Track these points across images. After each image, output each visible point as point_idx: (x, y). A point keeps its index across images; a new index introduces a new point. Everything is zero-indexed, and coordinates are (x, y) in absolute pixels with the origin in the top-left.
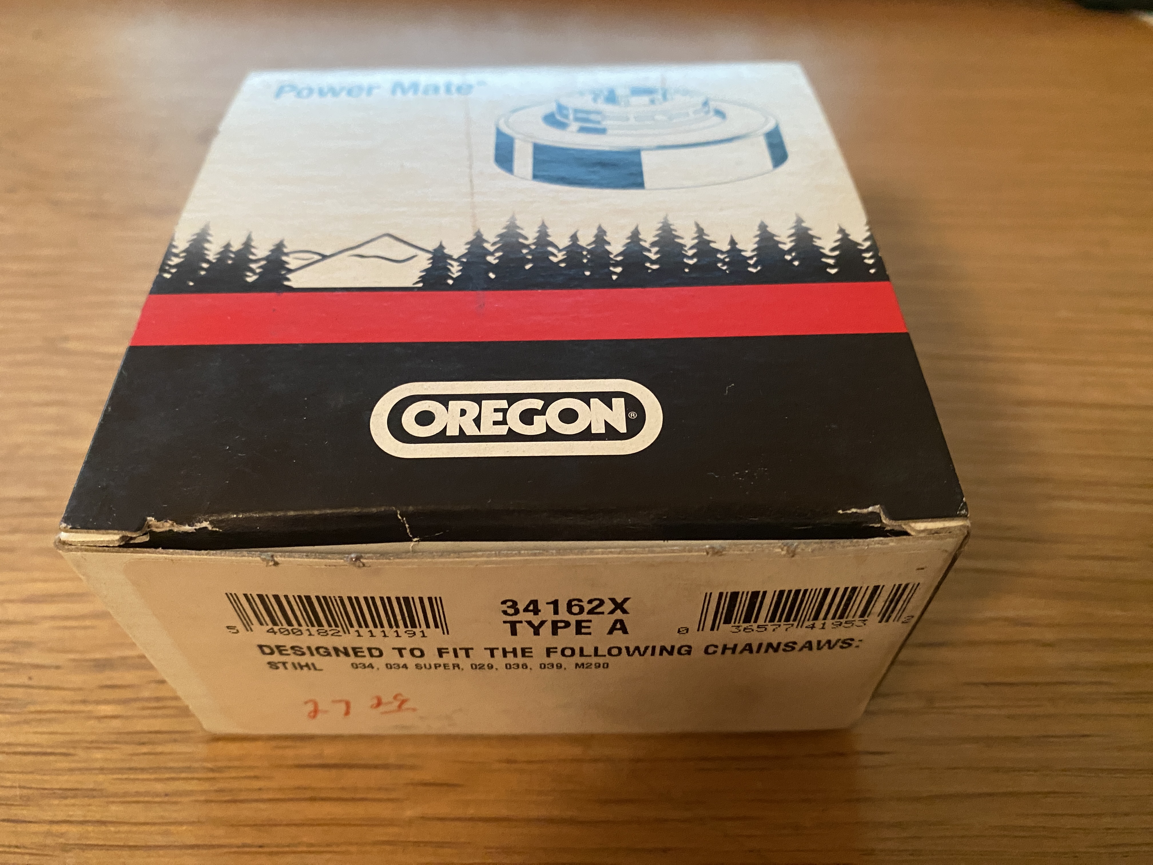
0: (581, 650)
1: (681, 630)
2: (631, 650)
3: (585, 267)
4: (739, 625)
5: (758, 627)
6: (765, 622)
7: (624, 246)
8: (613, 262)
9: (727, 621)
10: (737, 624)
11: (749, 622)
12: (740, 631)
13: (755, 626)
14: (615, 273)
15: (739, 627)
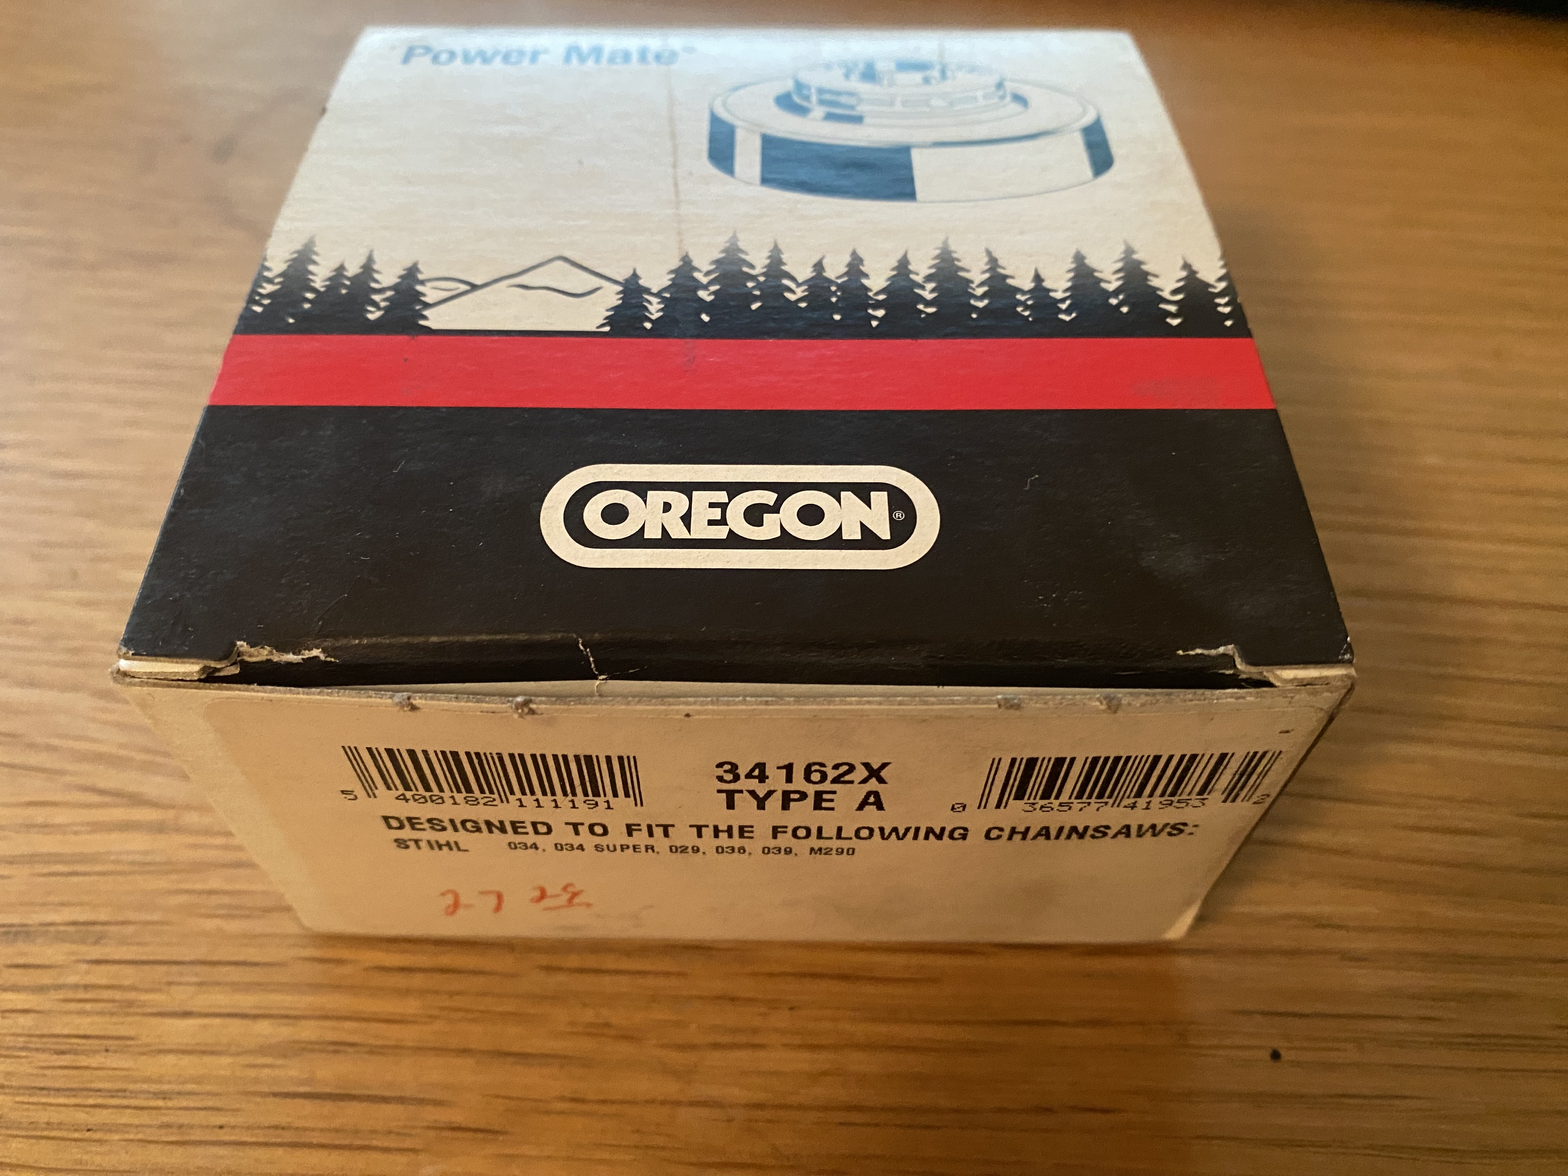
0: (820, 830)
1: (956, 806)
2: (887, 832)
3: (835, 308)
4: (1034, 802)
5: (1061, 805)
6: (1070, 798)
7: (888, 279)
8: (873, 302)
9: (1019, 796)
10: (1032, 801)
11: (1049, 798)
12: (1035, 809)
13: (1056, 803)
14: (875, 318)
15: (1034, 804)
